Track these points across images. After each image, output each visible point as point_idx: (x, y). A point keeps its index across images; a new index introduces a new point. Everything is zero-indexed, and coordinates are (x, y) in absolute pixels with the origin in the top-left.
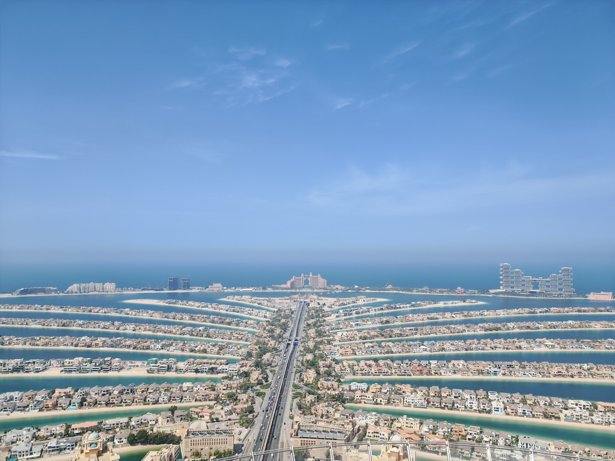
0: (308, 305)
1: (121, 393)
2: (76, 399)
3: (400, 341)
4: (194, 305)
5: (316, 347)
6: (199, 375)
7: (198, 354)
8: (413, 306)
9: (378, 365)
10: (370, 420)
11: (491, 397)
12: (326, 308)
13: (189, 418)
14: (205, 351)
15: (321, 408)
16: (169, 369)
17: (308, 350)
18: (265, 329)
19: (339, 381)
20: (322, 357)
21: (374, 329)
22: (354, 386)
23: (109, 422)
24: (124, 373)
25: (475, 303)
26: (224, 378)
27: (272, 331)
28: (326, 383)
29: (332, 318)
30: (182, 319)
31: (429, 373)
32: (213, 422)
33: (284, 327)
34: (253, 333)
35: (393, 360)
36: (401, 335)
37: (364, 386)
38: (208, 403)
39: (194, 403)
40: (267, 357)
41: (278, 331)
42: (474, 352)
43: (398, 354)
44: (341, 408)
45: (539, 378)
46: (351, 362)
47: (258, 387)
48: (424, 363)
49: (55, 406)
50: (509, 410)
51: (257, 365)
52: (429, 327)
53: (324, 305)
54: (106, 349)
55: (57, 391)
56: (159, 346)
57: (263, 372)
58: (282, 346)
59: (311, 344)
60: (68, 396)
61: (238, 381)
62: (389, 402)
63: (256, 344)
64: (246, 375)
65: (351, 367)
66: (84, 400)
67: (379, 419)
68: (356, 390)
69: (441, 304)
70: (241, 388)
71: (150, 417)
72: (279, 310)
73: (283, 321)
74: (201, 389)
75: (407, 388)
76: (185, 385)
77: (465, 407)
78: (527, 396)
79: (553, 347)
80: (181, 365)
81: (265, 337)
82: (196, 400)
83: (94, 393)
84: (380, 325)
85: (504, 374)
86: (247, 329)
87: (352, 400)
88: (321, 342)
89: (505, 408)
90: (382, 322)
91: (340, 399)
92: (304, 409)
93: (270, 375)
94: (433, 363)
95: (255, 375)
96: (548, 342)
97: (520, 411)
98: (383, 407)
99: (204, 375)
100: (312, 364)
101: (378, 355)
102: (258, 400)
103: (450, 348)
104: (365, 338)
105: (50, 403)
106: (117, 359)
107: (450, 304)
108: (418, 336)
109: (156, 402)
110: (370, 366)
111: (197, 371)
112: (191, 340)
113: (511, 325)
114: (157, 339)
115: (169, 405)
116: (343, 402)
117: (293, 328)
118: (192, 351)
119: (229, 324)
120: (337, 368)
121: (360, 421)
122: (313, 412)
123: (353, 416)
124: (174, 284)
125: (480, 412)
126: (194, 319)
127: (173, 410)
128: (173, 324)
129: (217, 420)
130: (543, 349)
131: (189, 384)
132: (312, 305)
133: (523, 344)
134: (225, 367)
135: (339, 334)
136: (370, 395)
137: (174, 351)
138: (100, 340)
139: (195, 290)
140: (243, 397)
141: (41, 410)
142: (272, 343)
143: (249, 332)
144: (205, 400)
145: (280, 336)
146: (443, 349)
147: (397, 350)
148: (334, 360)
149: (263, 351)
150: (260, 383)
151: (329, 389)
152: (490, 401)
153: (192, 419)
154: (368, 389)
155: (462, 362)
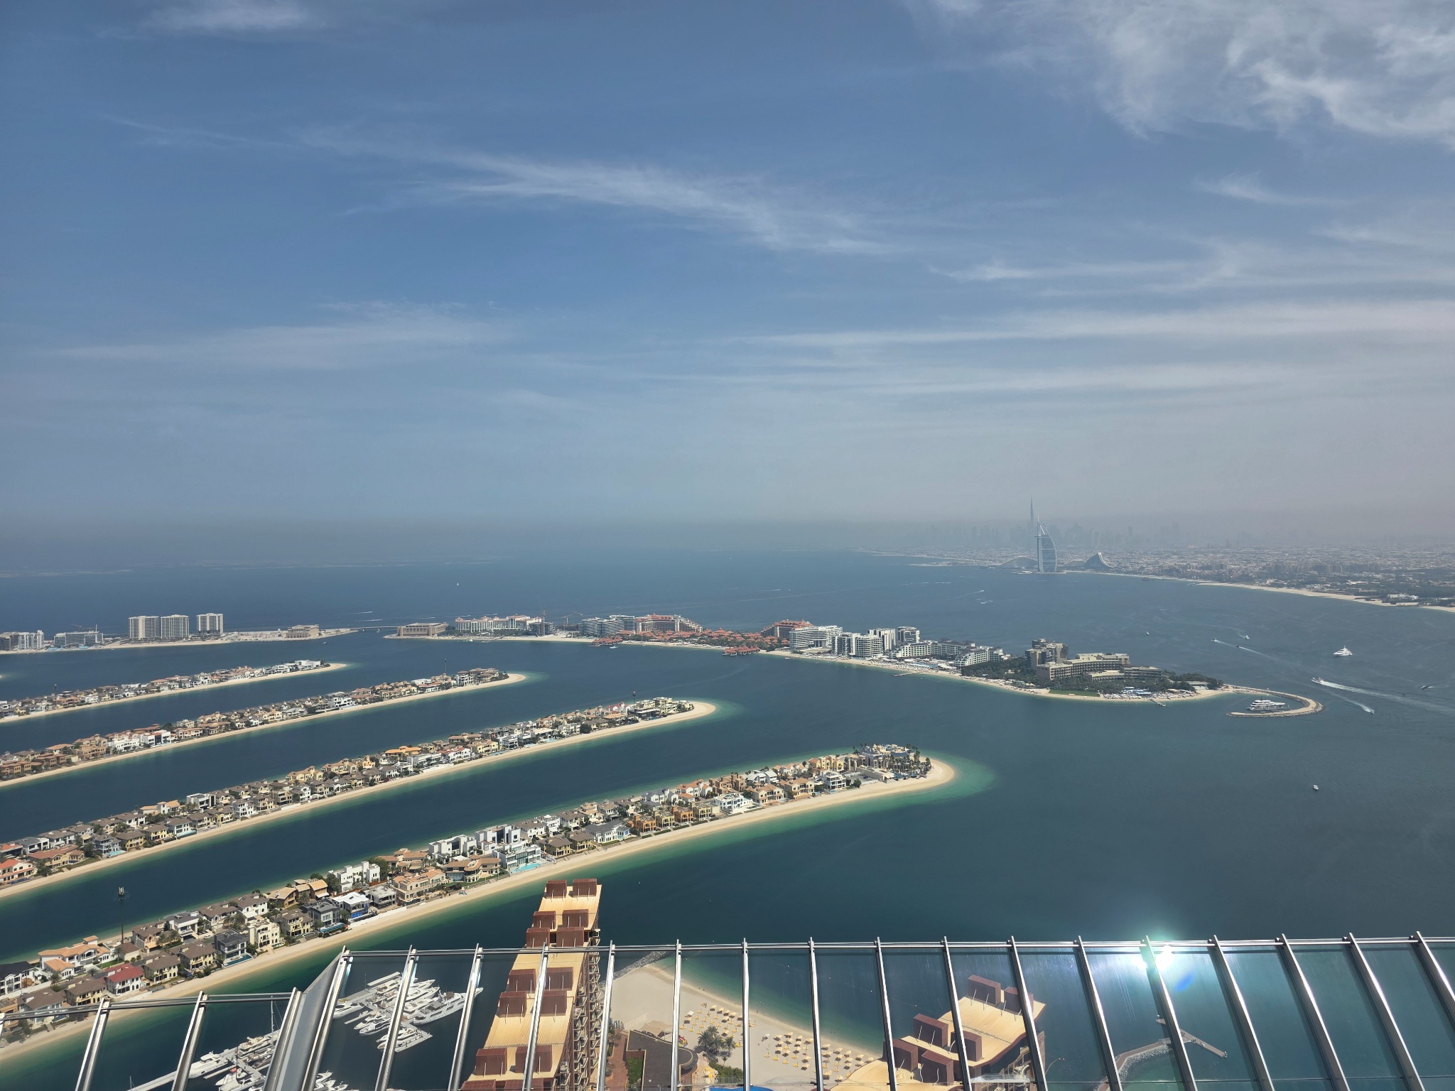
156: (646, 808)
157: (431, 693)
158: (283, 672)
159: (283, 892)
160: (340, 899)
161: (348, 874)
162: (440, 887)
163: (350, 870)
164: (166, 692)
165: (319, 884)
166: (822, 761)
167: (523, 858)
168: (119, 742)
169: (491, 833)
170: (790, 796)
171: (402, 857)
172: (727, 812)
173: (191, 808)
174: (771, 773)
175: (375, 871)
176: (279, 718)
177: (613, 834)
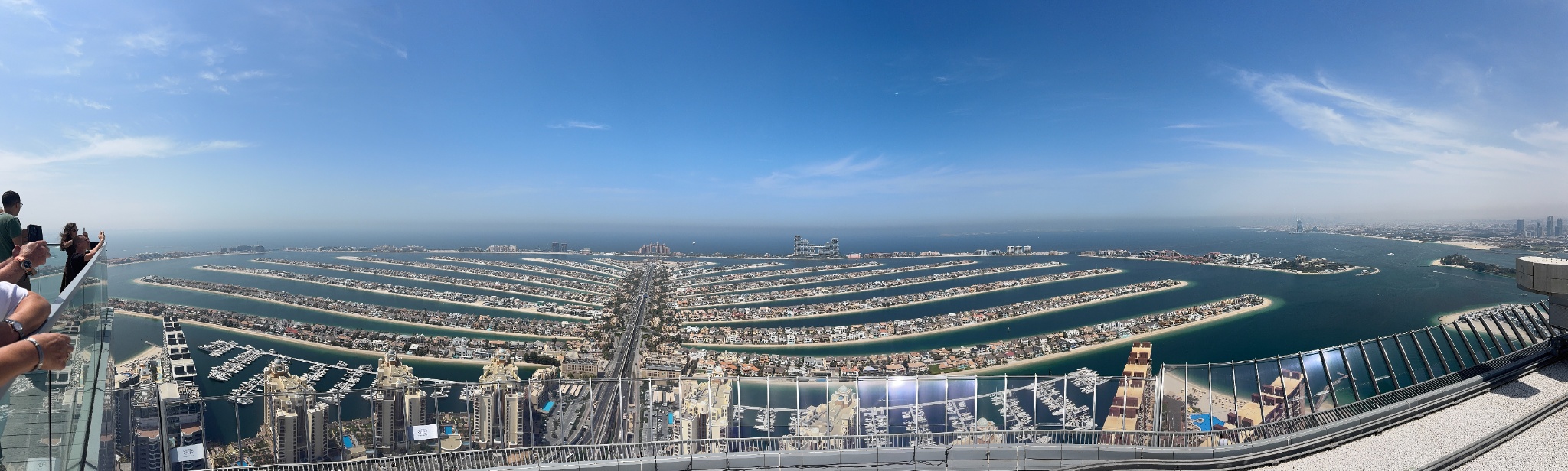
0: (655, 267)
1: (520, 323)
2: (492, 324)
3: (724, 294)
4: (571, 264)
5: (660, 300)
6: (573, 317)
7: (573, 301)
8: (734, 268)
9: (707, 313)
10: (701, 354)
11: (787, 332)
12: (669, 270)
13: (565, 348)
14: (577, 299)
15: (664, 346)
16: (552, 310)
17: (654, 302)
18: (622, 285)
19: (677, 325)
20: (665, 307)
21: (704, 285)
22: (689, 329)
23: (513, 343)
24: (522, 310)
25: (777, 264)
26: (591, 320)
27: (627, 286)
28: (667, 327)
29: (673, 278)
30: (561, 274)
31: (744, 318)
32: (582, 352)
33: (637, 284)
34: (613, 287)
35: (718, 308)
36: (725, 290)
37: (696, 329)
38: (579, 338)
39: (569, 338)
40: (623, 306)
41: (632, 287)
42: (776, 300)
43: (722, 305)
44: (679, 347)
45: (818, 315)
46: (687, 311)
47: (616, 329)
48: (741, 310)
49: (480, 326)
50: (798, 340)
51: (616, 312)
52: (744, 283)
53: (667, 267)
54: (510, 291)
55: (481, 316)
56: (545, 292)
57: (620, 318)
58: (635, 299)
59: (657, 297)
60: (488, 321)
61: (601, 323)
62: (714, 342)
63: (615, 296)
64: (608, 319)
65: (687, 315)
66: (496, 325)
67: (707, 354)
68: (690, 332)
69: (754, 266)
70: (603, 329)
71: (539, 343)
72: (633, 270)
73: (636, 279)
74: (575, 327)
75: (728, 330)
76: (564, 323)
77: (769, 341)
78: (810, 328)
79: (827, 292)
80: (561, 308)
81: (623, 291)
82: (571, 336)
83: (503, 321)
84: (709, 283)
85: (796, 315)
86: (609, 284)
87: (687, 340)
88: (665, 296)
89: (796, 339)
90: (711, 280)
91: (678, 339)
92: (652, 348)
93: (625, 319)
94: (748, 310)
95: (614, 320)
96: (824, 290)
97: (806, 339)
98: (711, 345)
99: (577, 317)
100: (658, 313)
101: (708, 306)
102: (616, 339)
103: (760, 298)
104: (698, 293)
105: (477, 324)
106: (517, 300)
107: (760, 266)
108: (737, 290)
109: (543, 333)
110: (701, 314)
111: (572, 313)
112: (568, 290)
113: (801, 279)
114: (544, 288)
115: (552, 337)
116: (681, 341)
117: (644, 285)
118: (568, 298)
119: (595, 279)
120: (677, 316)
121: (693, 357)
122: (658, 349)
123: (688, 353)
124: (556, 248)
125: (779, 343)
126: (570, 275)
127: (555, 340)
128: (556, 277)
129: (586, 352)
130: (820, 294)
131: (566, 323)
132: (658, 267)
133: (808, 292)
134: (592, 312)
135: (679, 290)
136: (700, 336)
137: (555, 297)
138: (506, 285)
139: (571, 253)
140: (606, 336)
141: (472, 328)
142: (627, 296)
143: (611, 287)
144: (577, 336)
145: (633, 290)
146: (754, 299)
147: (722, 302)
148: (674, 309)
149: (621, 301)
150: (618, 325)
151: (670, 332)
152: (786, 335)
153: (568, 349)
154: (699, 332)
155: (767, 308)
156: (1165, 319)
157: (1093, 275)
158: (1047, 266)
159: (1051, 336)
160: (1067, 340)
161: (1070, 332)
162: (1098, 340)
163: (1070, 331)
164: (1017, 269)
165: (1061, 335)
166: (1226, 301)
167: (1124, 333)
168: (1006, 283)
169: (1113, 324)
170: (1215, 313)
171: (1086, 329)
172: (1193, 320)
173: (1025, 306)
174: (1208, 306)
175: (1078, 332)
176: (1048, 280)
177: (1154, 327)
